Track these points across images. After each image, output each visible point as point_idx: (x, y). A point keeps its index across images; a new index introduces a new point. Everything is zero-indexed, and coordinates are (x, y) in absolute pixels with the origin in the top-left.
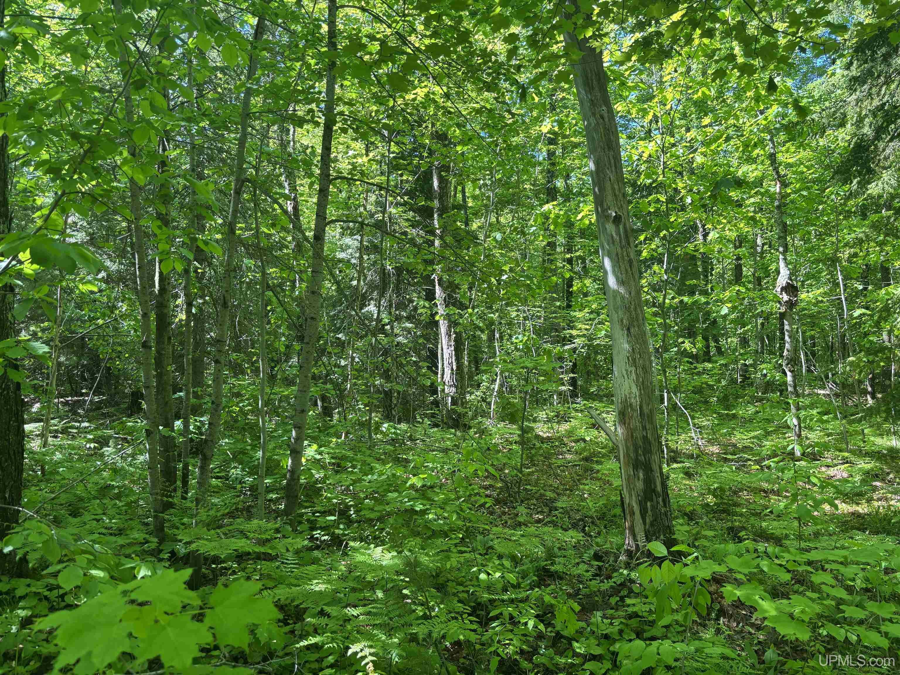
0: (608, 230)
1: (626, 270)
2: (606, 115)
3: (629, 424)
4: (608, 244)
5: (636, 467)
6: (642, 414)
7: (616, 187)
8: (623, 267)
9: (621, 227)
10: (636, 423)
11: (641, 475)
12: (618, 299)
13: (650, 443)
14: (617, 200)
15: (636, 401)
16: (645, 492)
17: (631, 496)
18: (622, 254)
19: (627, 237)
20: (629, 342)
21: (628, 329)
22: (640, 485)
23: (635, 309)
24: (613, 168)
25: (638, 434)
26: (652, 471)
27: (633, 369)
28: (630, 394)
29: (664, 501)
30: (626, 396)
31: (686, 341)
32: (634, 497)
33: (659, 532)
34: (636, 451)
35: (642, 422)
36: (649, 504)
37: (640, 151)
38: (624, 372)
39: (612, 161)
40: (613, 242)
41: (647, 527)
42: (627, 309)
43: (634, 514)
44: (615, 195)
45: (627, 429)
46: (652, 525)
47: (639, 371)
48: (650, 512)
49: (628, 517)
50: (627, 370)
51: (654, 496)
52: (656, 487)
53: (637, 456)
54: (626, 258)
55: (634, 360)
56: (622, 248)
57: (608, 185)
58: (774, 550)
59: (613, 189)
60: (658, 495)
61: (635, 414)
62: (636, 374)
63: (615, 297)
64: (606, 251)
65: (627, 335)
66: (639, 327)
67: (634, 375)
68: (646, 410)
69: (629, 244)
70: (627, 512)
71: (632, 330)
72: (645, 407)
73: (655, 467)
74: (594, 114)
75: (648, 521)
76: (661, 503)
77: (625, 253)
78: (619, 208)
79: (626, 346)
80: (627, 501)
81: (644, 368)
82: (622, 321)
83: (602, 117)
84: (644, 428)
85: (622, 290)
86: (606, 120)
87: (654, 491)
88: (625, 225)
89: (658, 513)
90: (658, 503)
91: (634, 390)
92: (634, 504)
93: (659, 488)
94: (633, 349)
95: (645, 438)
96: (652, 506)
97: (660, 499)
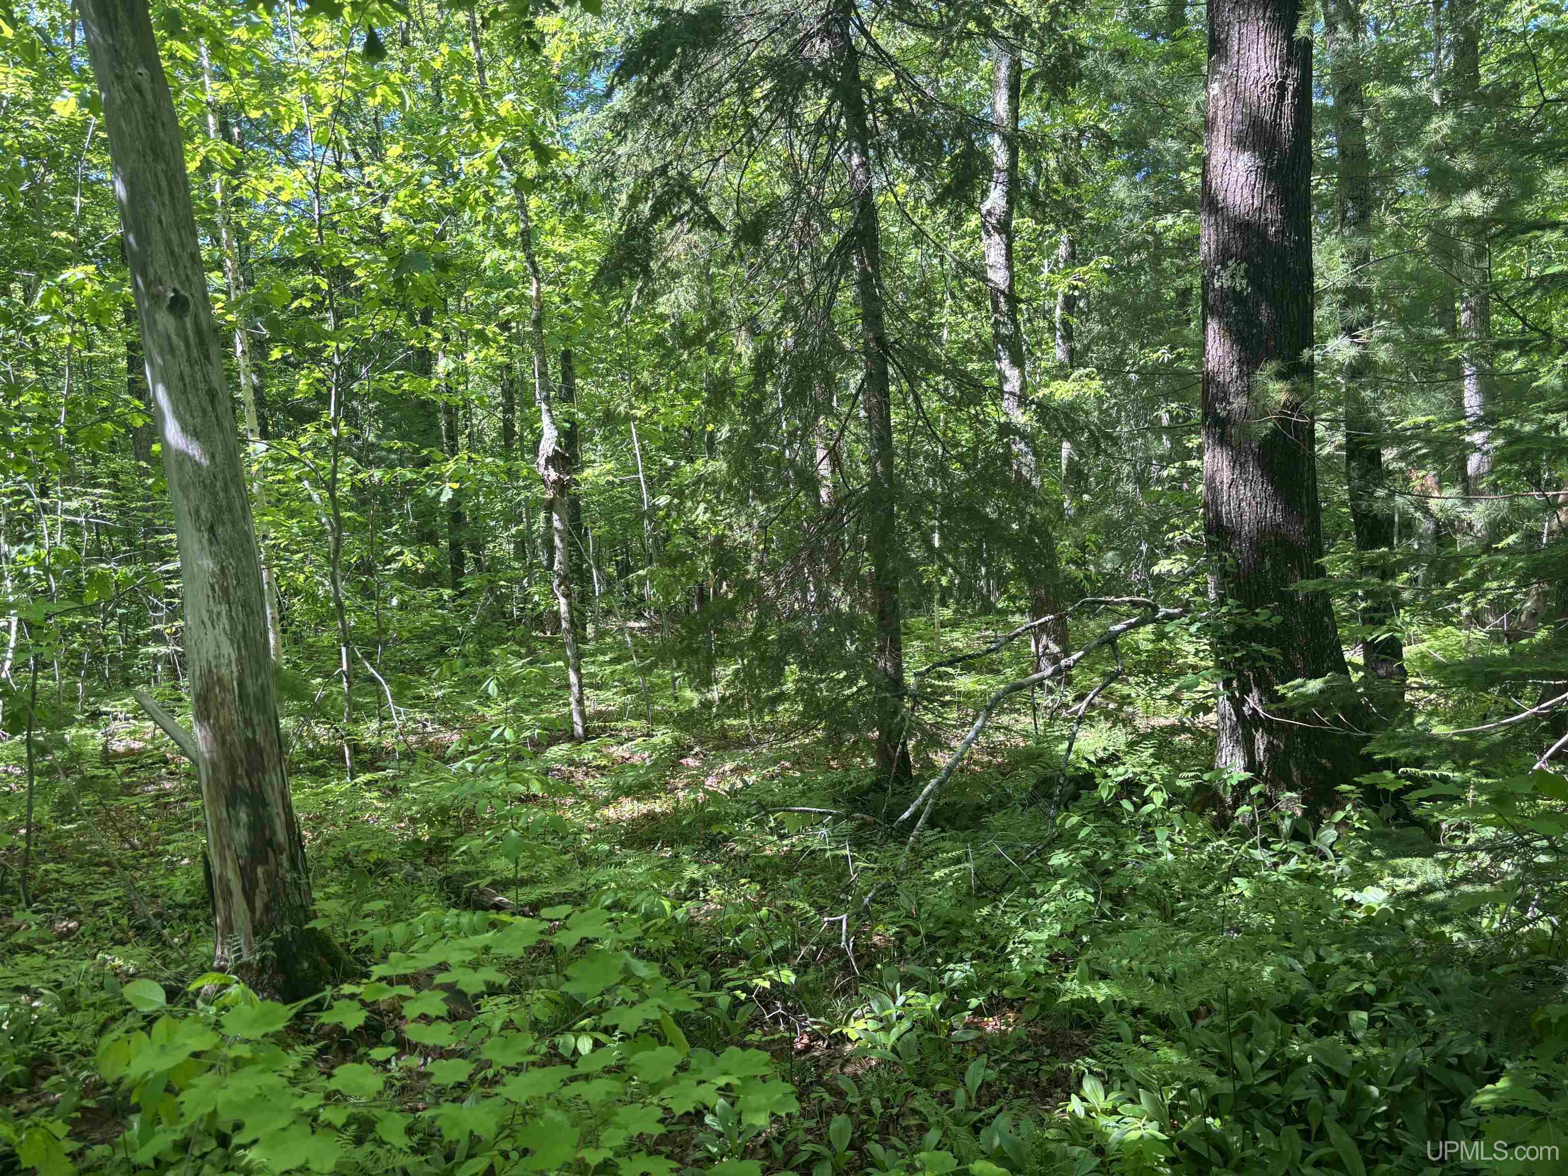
0: (160, 326)
1: (204, 411)
2: (146, 86)
3: (217, 719)
4: (162, 355)
5: (231, 804)
6: (243, 696)
7: (174, 237)
8: (194, 402)
9: (188, 321)
10: (231, 715)
11: (243, 816)
12: (188, 467)
13: (261, 752)
14: (176, 266)
15: (229, 672)
16: (251, 850)
17: (223, 859)
18: (192, 376)
19: (202, 342)
20: (214, 555)
21: (211, 530)
22: (241, 836)
23: (226, 489)
24: (167, 198)
25: (235, 738)
26: (265, 804)
27: (224, 608)
28: (217, 657)
29: (293, 860)
30: (209, 662)
31: (406, 551)
32: (229, 862)
33: (282, 919)
34: (232, 770)
35: (243, 712)
36: (260, 870)
37: (276, 184)
38: (205, 616)
39: (164, 183)
40: (172, 350)
41: (258, 914)
42: (208, 488)
43: (231, 894)
44: (172, 253)
45: (213, 728)
46: (267, 909)
47: (238, 612)
48: (263, 887)
49: (220, 904)
50: (210, 612)
51: (271, 855)
52: (274, 833)
53: (234, 781)
54: (202, 386)
55: (225, 590)
56: (191, 366)
57: (156, 235)
58: (471, 920)
59: (168, 243)
60: (278, 850)
61: (229, 697)
62: (231, 618)
63: (180, 465)
64: (157, 370)
65: (210, 542)
66: (233, 523)
67: (224, 620)
68: (251, 688)
69: (207, 357)
70: (217, 892)
71: (220, 530)
72: (249, 682)
73: (273, 797)
74: (119, 78)
75: (259, 904)
76: (286, 864)
77: (199, 376)
78: (182, 283)
79: (208, 564)
80: (216, 870)
81: (246, 605)
82: (197, 511)
83: (139, 89)
84: (248, 722)
85: (194, 450)
86: (149, 97)
87: (270, 843)
88: (196, 317)
89: (280, 885)
90: (279, 865)
91: (228, 650)
92: (231, 875)
93: (281, 836)
94: (222, 570)
95: (251, 744)
96: (267, 873)
97: (284, 859)
